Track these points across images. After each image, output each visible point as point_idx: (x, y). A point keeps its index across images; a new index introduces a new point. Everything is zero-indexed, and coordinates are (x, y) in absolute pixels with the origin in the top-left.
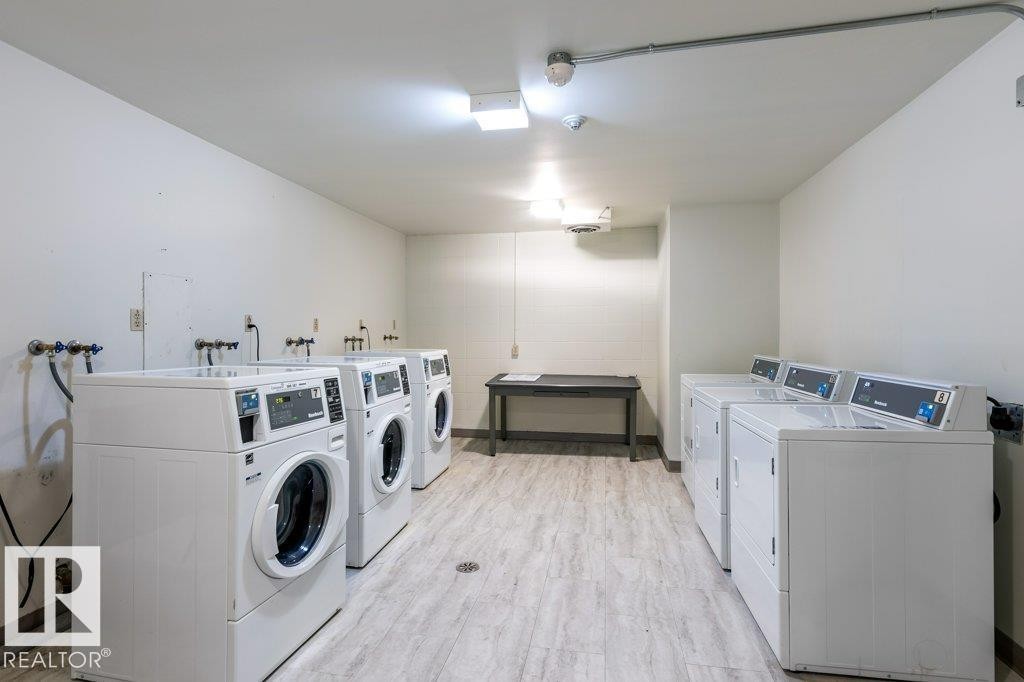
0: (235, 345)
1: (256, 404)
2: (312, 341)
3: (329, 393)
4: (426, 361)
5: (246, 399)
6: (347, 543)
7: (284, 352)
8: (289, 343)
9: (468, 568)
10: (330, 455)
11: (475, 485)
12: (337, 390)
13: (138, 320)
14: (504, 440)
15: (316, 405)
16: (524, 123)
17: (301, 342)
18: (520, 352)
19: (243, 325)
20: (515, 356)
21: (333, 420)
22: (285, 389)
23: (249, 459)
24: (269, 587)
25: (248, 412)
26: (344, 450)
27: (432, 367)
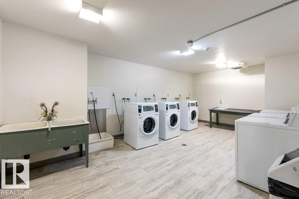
0: (150, 99)
1: (141, 107)
2: (166, 98)
3: (155, 107)
4: (189, 103)
5: (140, 106)
6: (159, 133)
7: (161, 101)
8: (162, 99)
9: (184, 145)
10: (155, 117)
11: (201, 133)
12: (157, 107)
13: (136, 95)
14: (218, 125)
15: (153, 109)
16: (193, 52)
17: (164, 99)
18: (222, 102)
19: (153, 95)
20: (221, 103)
21: (156, 111)
22: (146, 105)
23: (139, 115)
24: (143, 135)
25: (140, 108)
26: (159, 117)
27: (191, 105)
